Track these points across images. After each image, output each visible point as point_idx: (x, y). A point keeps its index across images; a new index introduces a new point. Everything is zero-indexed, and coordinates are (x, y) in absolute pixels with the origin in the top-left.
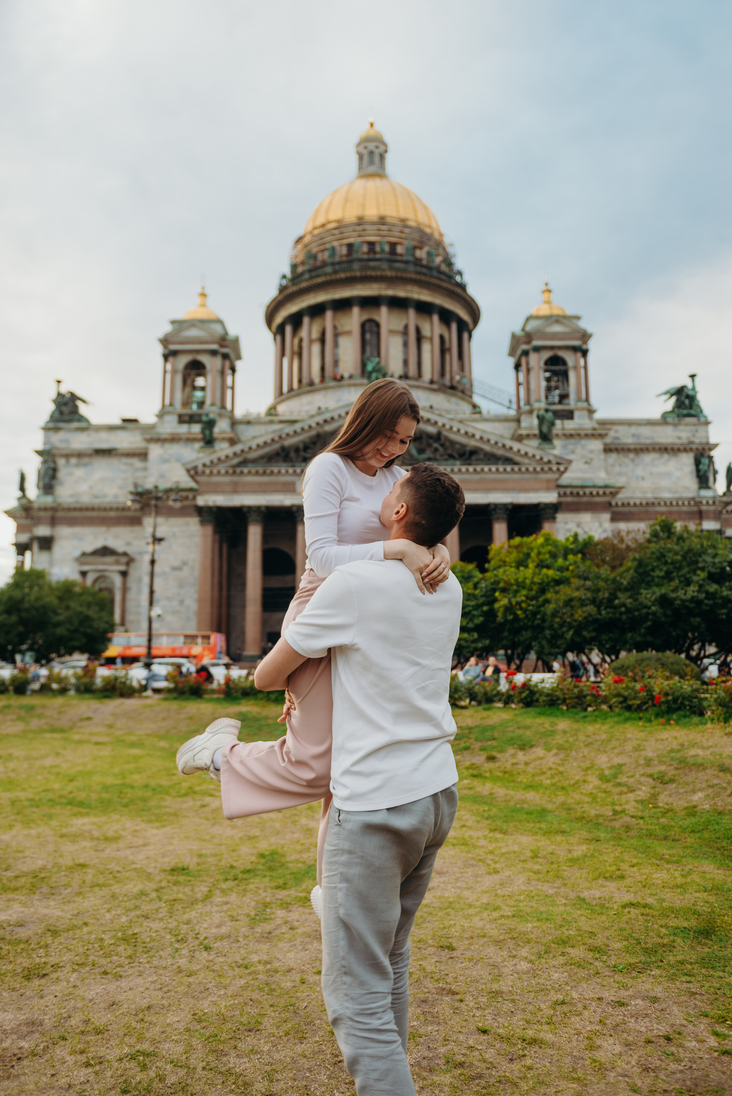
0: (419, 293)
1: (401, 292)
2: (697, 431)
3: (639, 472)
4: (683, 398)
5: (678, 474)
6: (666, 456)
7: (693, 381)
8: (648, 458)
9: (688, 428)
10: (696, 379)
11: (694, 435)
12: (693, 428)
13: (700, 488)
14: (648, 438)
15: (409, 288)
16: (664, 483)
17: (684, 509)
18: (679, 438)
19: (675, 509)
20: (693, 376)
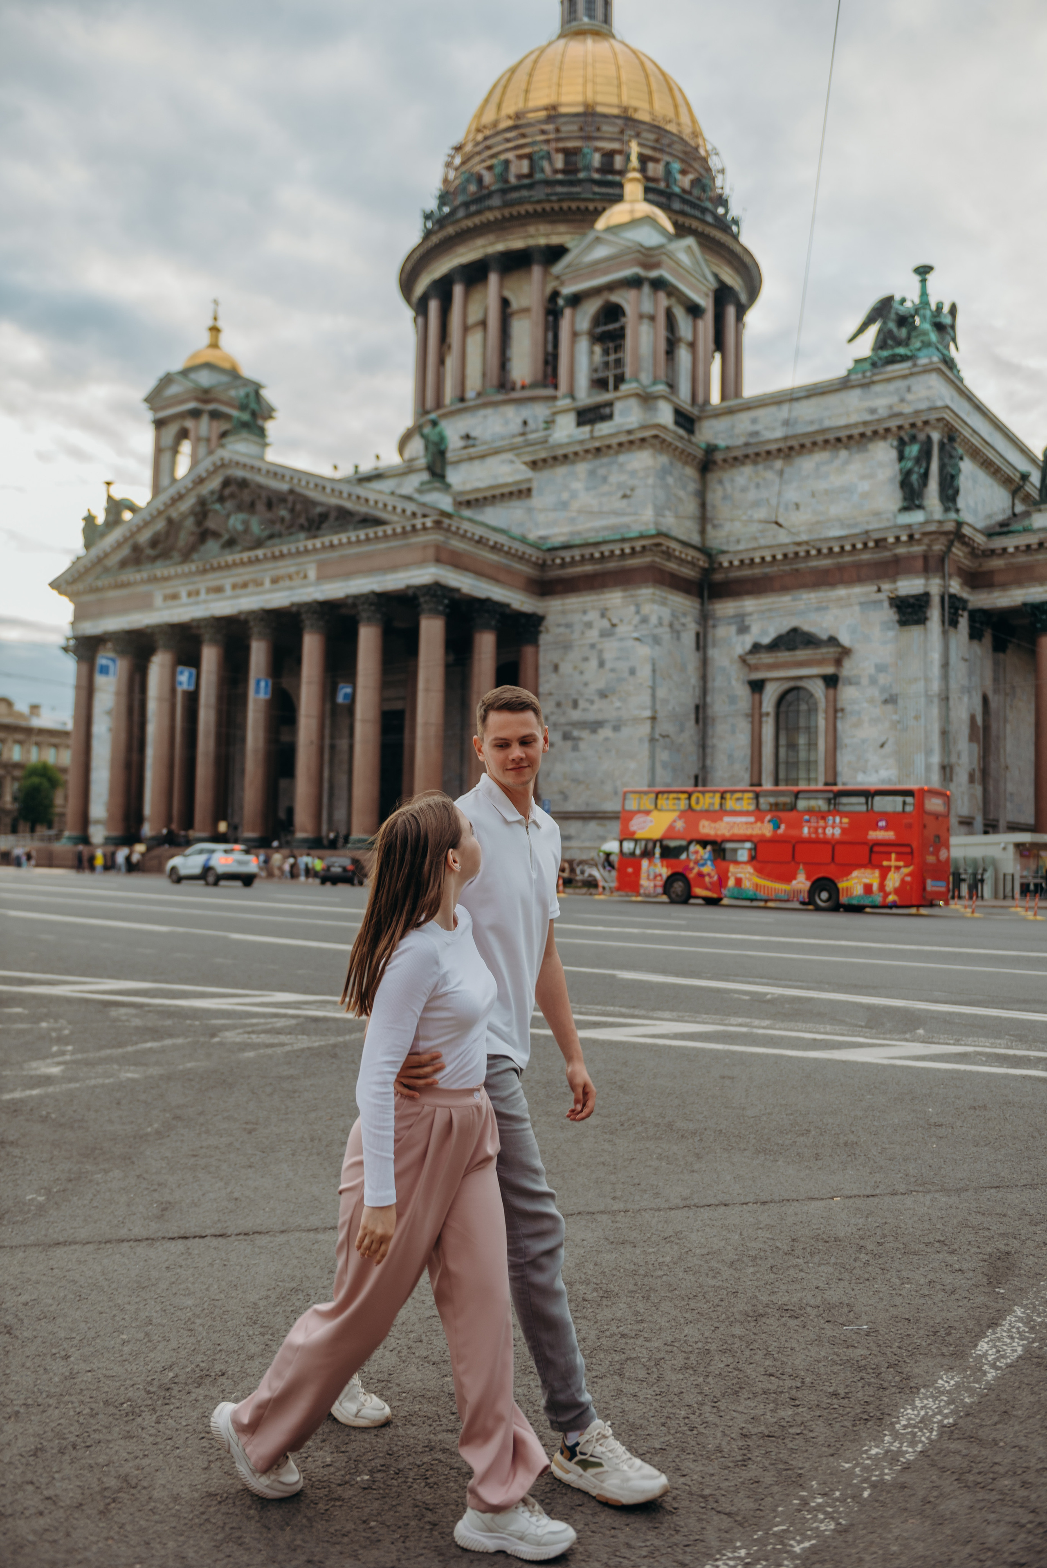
0: (547, 235)
1: (517, 243)
2: (909, 389)
3: (791, 494)
4: (892, 325)
5: (864, 486)
6: (843, 454)
7: (924, 281)
8: (807, 464)
9: (891, 387)
10: (930, 277)
11: (902, 400)
12: (901, 384)
13: (905, 509)
14: (812, 422)
15: (532, 230)
16: (836, 510)
17: (866, 556)
18: (873, 411)
19: (846, 559)
20: (923, 271)
